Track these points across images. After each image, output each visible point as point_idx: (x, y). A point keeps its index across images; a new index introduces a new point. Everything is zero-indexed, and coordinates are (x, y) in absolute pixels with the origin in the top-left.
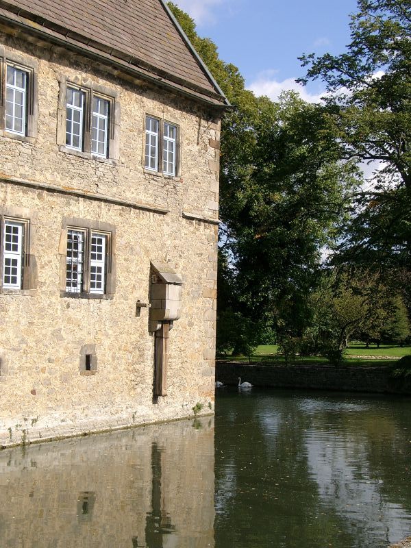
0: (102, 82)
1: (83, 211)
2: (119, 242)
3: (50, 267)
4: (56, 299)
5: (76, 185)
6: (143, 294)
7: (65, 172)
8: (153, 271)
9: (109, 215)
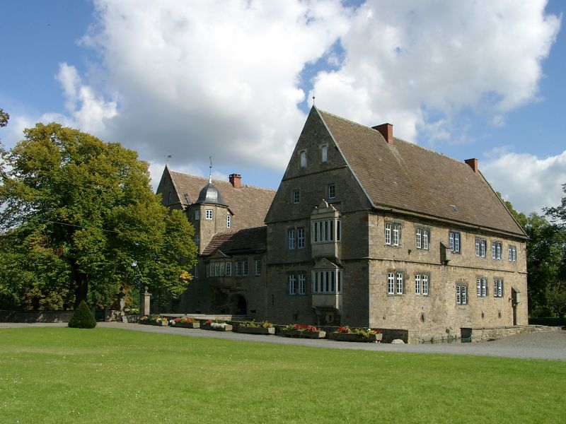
0: (499, 239)
1: (497, 274)
2: (504, 281)
3: (491, 291)
4: (493, 298)
5: (495, 268)
6: (510, 296)
7: (493, 264)
8: (512, 289)
9: (502, 275)
